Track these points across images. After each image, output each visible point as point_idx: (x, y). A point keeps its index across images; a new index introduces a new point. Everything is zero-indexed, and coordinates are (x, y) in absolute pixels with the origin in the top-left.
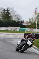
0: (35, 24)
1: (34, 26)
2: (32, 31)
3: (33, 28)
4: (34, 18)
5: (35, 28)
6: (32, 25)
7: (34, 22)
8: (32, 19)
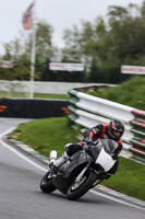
0: (27, 64)
1: (23, 71)
2: (17, 90)
3: (19, 79)
4: (22, 43)
5: (27, 78)
6: (15, 67)
7: (24, 56)
8: (17, 46)
